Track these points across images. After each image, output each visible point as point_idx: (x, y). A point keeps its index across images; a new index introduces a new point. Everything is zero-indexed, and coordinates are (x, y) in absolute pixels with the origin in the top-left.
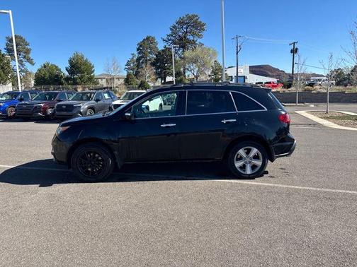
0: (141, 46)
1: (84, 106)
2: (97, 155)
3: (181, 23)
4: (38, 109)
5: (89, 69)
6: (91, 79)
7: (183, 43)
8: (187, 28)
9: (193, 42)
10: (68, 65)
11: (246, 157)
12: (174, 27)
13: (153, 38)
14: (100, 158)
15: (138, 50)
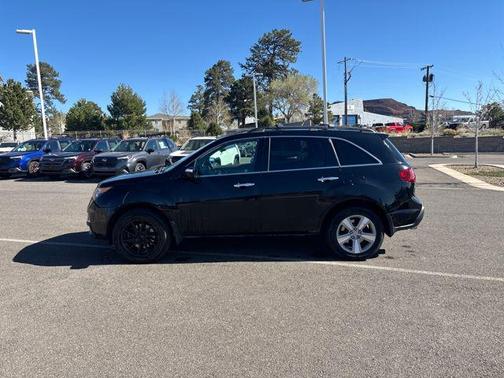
0: (210, 75)
1: (132, 159)
2: (147, 227)
3: (266, 42)
4: (70, 164)
5: (140, 107)
6: (141, 122)
7: (269, 70)
8: (274, 49)
9: (284, 69)
10: (110, 103)
11: (353, 229)
12: (257, 47)
13: (228, 64)
14: (152, 230)
15: (206, 80)
